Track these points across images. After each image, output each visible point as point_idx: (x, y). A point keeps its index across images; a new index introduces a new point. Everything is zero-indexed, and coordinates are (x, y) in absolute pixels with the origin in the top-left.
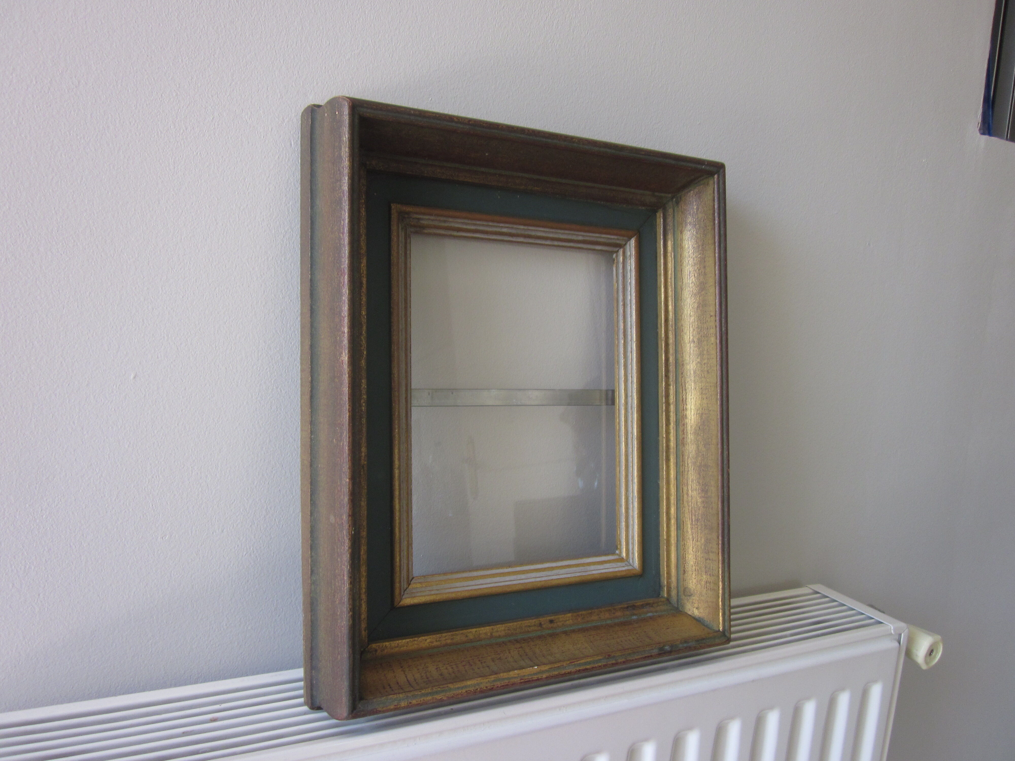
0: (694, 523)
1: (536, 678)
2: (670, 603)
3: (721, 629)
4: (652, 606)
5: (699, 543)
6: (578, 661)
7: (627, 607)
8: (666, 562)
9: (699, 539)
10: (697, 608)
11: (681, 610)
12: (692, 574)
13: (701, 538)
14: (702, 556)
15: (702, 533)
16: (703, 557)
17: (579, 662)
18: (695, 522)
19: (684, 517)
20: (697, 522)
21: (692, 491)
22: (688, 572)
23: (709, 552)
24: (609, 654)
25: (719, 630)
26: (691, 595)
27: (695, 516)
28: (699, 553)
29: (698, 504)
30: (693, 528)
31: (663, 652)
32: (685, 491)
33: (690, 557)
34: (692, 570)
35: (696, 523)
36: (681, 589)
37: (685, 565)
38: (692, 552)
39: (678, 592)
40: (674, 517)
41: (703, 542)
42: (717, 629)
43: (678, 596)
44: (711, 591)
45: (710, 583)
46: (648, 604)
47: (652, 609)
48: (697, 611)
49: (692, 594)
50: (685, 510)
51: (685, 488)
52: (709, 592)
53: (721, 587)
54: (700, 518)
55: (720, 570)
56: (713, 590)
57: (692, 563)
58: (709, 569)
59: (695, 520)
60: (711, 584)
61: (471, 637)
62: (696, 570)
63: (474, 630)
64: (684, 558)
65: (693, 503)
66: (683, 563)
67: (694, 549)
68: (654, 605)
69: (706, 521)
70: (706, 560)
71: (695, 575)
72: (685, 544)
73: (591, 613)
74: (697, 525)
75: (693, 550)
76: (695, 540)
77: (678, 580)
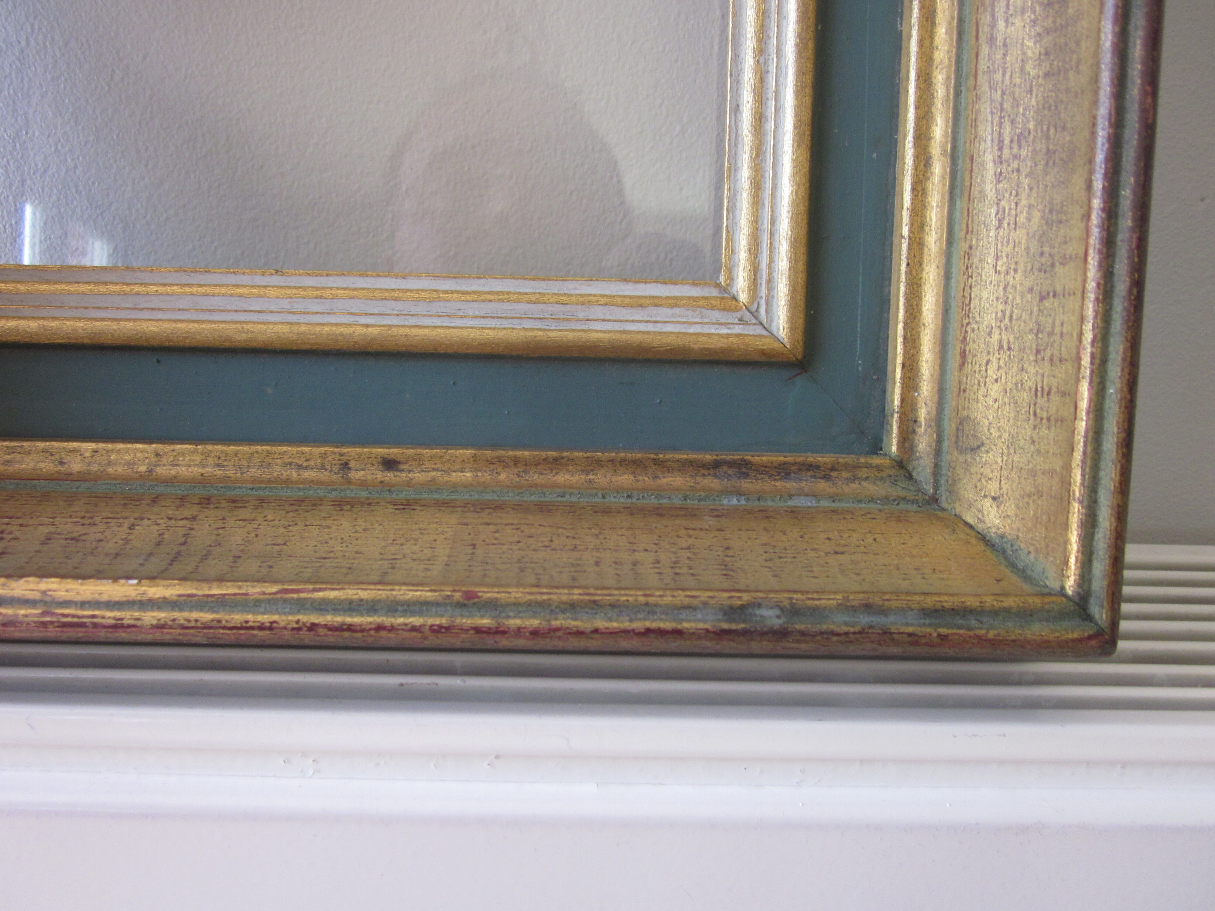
0: (1006, 151)
1: (112, 622)
2: (910, 477)
3: (1070, 584)
4: (826, 477)
5: (1021, 233)
6: (320, 590)
7: (717, 465)
8: (906, 324)
9: (1022, 219)
10: (994, 499)
11: (944, 505)
12: (988, 362)
13: (1028, 213)
14: (1028, 284)
15: (1034, 191)
16: (1031, 290)
17: (321, 594)
18: (1011, 148)
19: (976, 137)
20: (1020, 147)
21: (1007, 21)
22: (974, 356)
23: (1053, 265)
24: (471, 589)
25: (1063, 588)
26: (979, 447)
27: (1013, 122)
28: (1018, 276)
29: (1029, 67)
30: (1001, 173)
31: (741, 626)
32: (984, 30)
33: (985, 295)
34: (987, 344)
35: (1015, 150)
36: (949, 427)
37: (966, 332)
38: (992, 272)
39: (939, 441)
40: (944, 153)
41: (1035, 228)
42: (1053, 584)
43: (938, 452)
44: (1049, 428)
45: (1049, 393)
46: (812, 467)
47: (822, 485)
48: (993, 511)
49: (983, 444)
50: (978, 111)
51: (985, 19)
52: (1044, 432)
53: (1084, 404)
54: (1031, 126)
55: (1088, 327)
56: (1056, 421)
57: (989, 319)
58: (1051, 334)
59: (1012, 141)
60: (1052, 397)
61: (76, 466)
62: (1001, 347)
63: (89, 446)
64: (966, 304)
65: (1009, 71)
66: (962, 326)
67: (1000, 263)
68: (834, 474)
69: (1052, 131)
70: (1042, 299)
71: (999, 368)
72: (971, 248)
73: (556, 460)
74: (1016, 157)
75: (995, 266)
76: (1005, 223)
77: (941, 391)
